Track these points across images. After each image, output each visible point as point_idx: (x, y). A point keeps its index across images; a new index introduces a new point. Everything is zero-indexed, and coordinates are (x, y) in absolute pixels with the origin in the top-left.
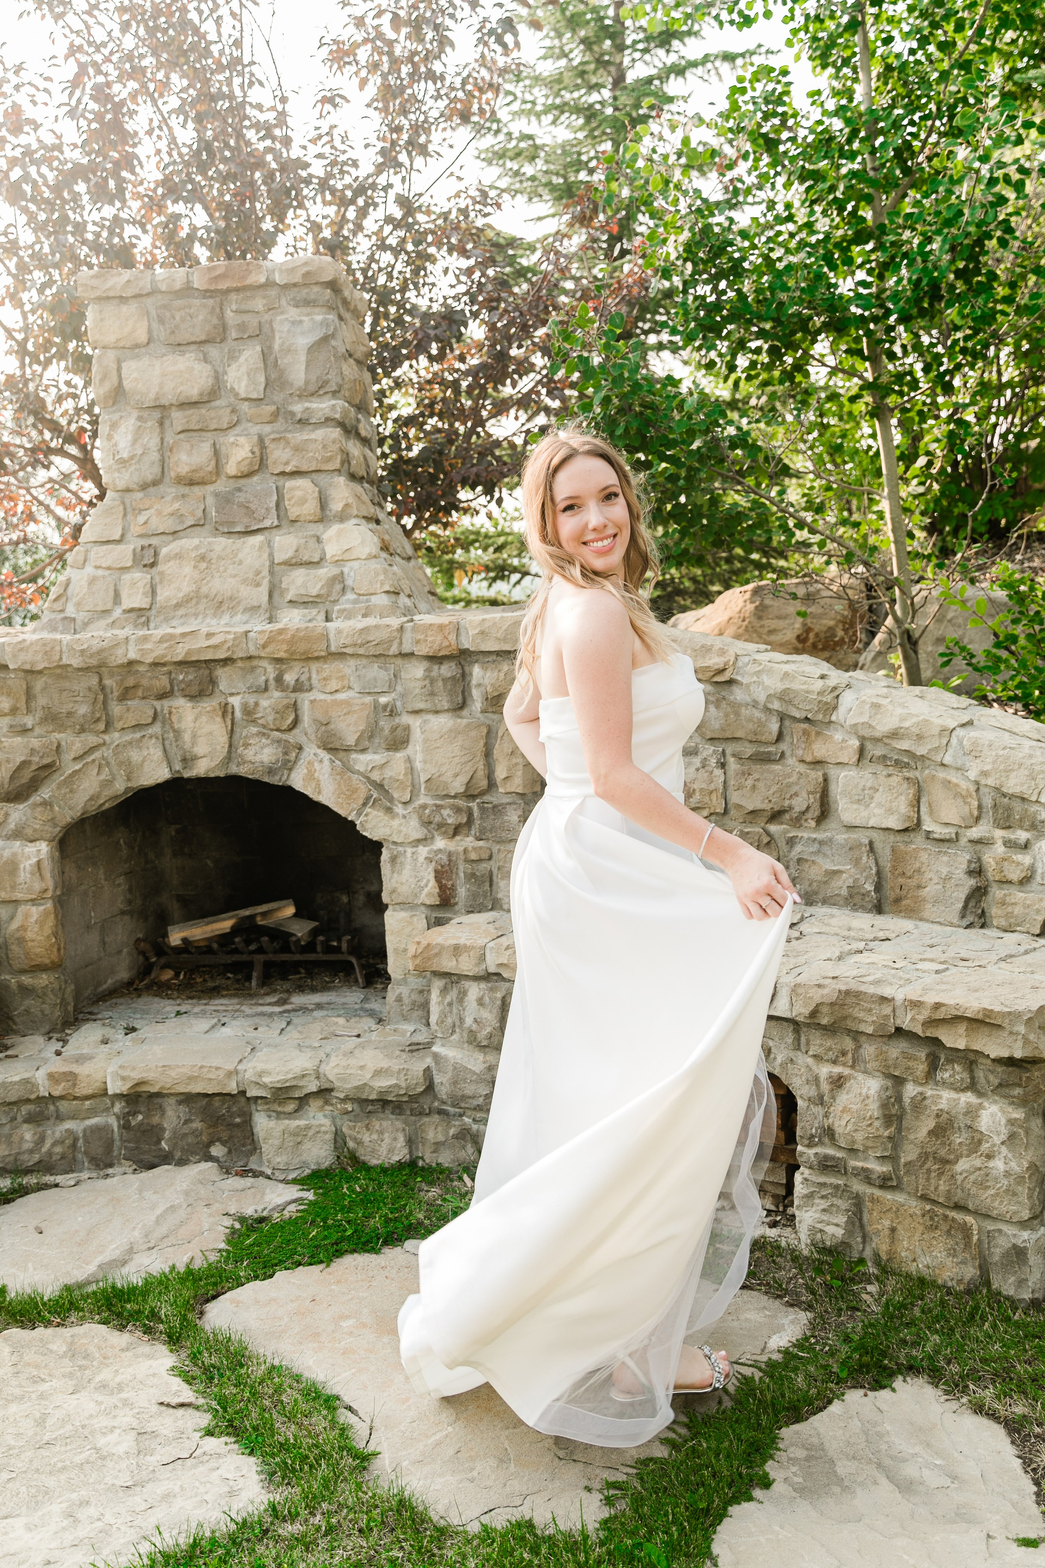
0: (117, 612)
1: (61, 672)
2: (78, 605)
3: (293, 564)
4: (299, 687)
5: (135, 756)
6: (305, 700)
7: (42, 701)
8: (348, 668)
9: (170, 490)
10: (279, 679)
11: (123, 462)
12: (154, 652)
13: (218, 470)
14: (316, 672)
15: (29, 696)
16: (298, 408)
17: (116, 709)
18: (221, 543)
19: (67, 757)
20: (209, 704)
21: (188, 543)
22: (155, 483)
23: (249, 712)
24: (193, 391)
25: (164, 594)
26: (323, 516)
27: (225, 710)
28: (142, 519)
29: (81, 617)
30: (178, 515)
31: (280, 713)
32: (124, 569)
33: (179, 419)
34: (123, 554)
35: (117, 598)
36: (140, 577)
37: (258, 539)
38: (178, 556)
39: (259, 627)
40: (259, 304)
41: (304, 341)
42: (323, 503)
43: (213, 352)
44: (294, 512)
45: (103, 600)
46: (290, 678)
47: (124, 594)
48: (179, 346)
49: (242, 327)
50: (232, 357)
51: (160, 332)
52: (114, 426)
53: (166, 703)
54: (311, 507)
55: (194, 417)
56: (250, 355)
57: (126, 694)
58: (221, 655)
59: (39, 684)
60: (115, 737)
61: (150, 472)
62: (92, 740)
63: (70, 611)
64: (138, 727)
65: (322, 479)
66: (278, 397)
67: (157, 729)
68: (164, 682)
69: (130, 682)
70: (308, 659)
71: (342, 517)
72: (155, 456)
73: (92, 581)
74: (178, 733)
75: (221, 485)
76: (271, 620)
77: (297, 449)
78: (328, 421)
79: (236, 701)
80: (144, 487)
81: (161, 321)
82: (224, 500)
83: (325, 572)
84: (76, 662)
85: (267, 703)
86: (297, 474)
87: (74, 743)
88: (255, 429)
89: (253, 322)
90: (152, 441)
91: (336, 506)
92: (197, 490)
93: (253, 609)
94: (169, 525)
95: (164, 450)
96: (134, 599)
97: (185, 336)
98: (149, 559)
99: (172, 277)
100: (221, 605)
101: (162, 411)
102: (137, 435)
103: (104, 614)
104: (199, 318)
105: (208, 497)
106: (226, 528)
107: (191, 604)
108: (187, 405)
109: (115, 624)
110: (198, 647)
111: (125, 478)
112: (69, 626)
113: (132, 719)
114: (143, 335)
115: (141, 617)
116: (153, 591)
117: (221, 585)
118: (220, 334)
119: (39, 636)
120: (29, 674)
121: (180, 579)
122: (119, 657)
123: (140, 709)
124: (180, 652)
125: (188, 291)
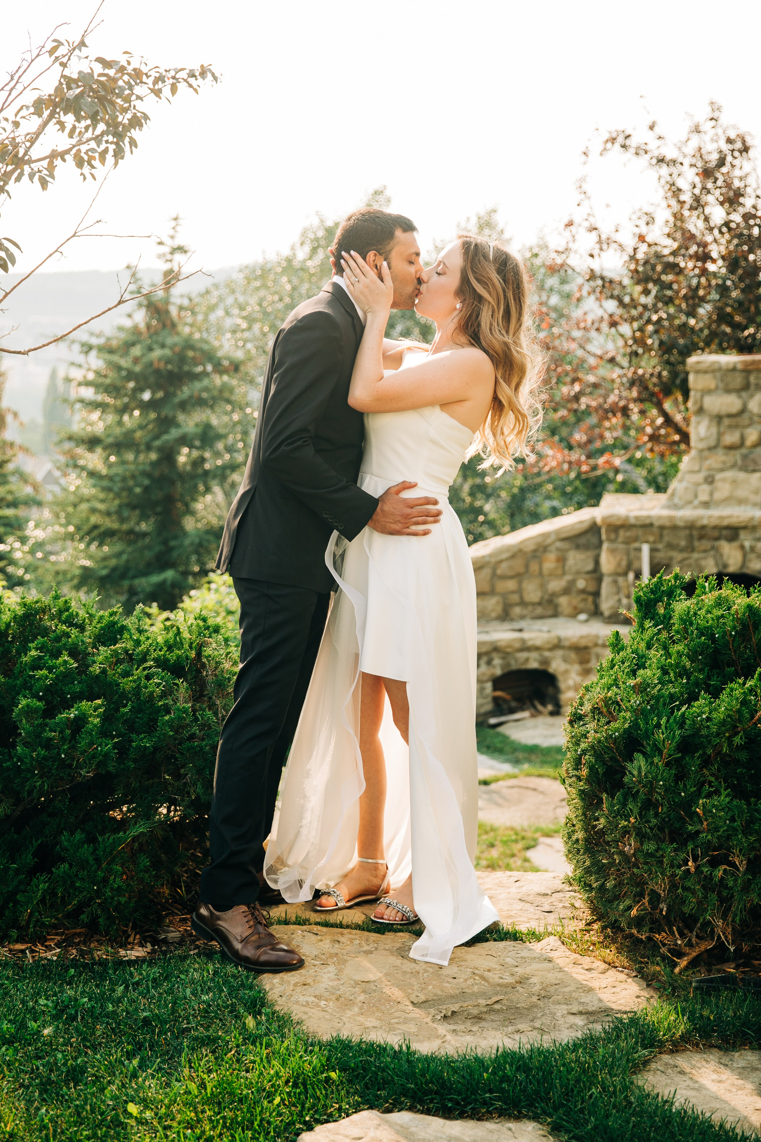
0: (696, 502)
1: (675, 528)
2: (680, 499)
5: (703, 563)
7: (666, 539)
9: (720, 451)
11: (701, 440)
12: (714, 522)
13: (742, 444)
15: (661, 536)
17: (696, 543)
18: (742, 475)
20: (736, 544)
21: (729, 474)
22: (715, 447)
23: (752, 549)
24: (734, 410)
25: (717, 496)
27: (742, 547)
28: (708, 462)
29: (680, 503)
30: (724, 463)
32: (699, 484)
33: (726, 421)
34: (700, 477)
35: (696, 496)
36: (706, 488)
37: (759, 474)
38: (724, 480)
39: (758, 514)
43: (744, 394)
45: (690, 496)
47: (700, 494)
48: (728, 391)
49: (757, 385)
50: (752, 396)
51: (721, 385)
52: (698, 423)
53: (717, 544)
55: (733, 421)
56: (759, 396)
57: (701, 538)
58: (743, 524)
59: (665, 532)
60: (695, 555)
61: (712, 442)
62: (685, 555)
63: (676, 500)
64: (705, 551)
67: (712, 553)
68: (716, 534)
69: (703, 532)
72: (715, 436)
73: (686, 488)
74: (721, 555)
75: (744, 451)
79: (747, 544)
80: (710, 449)
81: (722, 380)
82: (745, 457)
84: (681, 524)
85: (760, 545)
87: (678, 556)
88: (759, 427)
90: (714, 430)
92: (733, 452)
93: (755, 505)
94: (719, 466)
95: (720, 435)
96: (704, 497)
97: (732, 386)
98: (710, 480)
99: (728, 363)
100: (741, 502)
101: (719, 418)
102: (709, 427)
103: (690, 502)
104: (738, 380)
105: (737, 456)
106: (744, 468)
107: (728, 500)
108: (730, 416)
109: (696, 508)
110: (733, 521)
111: (702, 445)
112: (676, 507)
113: (702, 548)
114: (713, 386)
115: (706, 505)
116: (711, 494)
117: (741, 493)
118: (746, 387)
119: (666, 513)
120: (662, 528)
121: (723, 490)
122: (700, 523)
123: (706, 544)
124: (725, 523)
125: (734, 369)
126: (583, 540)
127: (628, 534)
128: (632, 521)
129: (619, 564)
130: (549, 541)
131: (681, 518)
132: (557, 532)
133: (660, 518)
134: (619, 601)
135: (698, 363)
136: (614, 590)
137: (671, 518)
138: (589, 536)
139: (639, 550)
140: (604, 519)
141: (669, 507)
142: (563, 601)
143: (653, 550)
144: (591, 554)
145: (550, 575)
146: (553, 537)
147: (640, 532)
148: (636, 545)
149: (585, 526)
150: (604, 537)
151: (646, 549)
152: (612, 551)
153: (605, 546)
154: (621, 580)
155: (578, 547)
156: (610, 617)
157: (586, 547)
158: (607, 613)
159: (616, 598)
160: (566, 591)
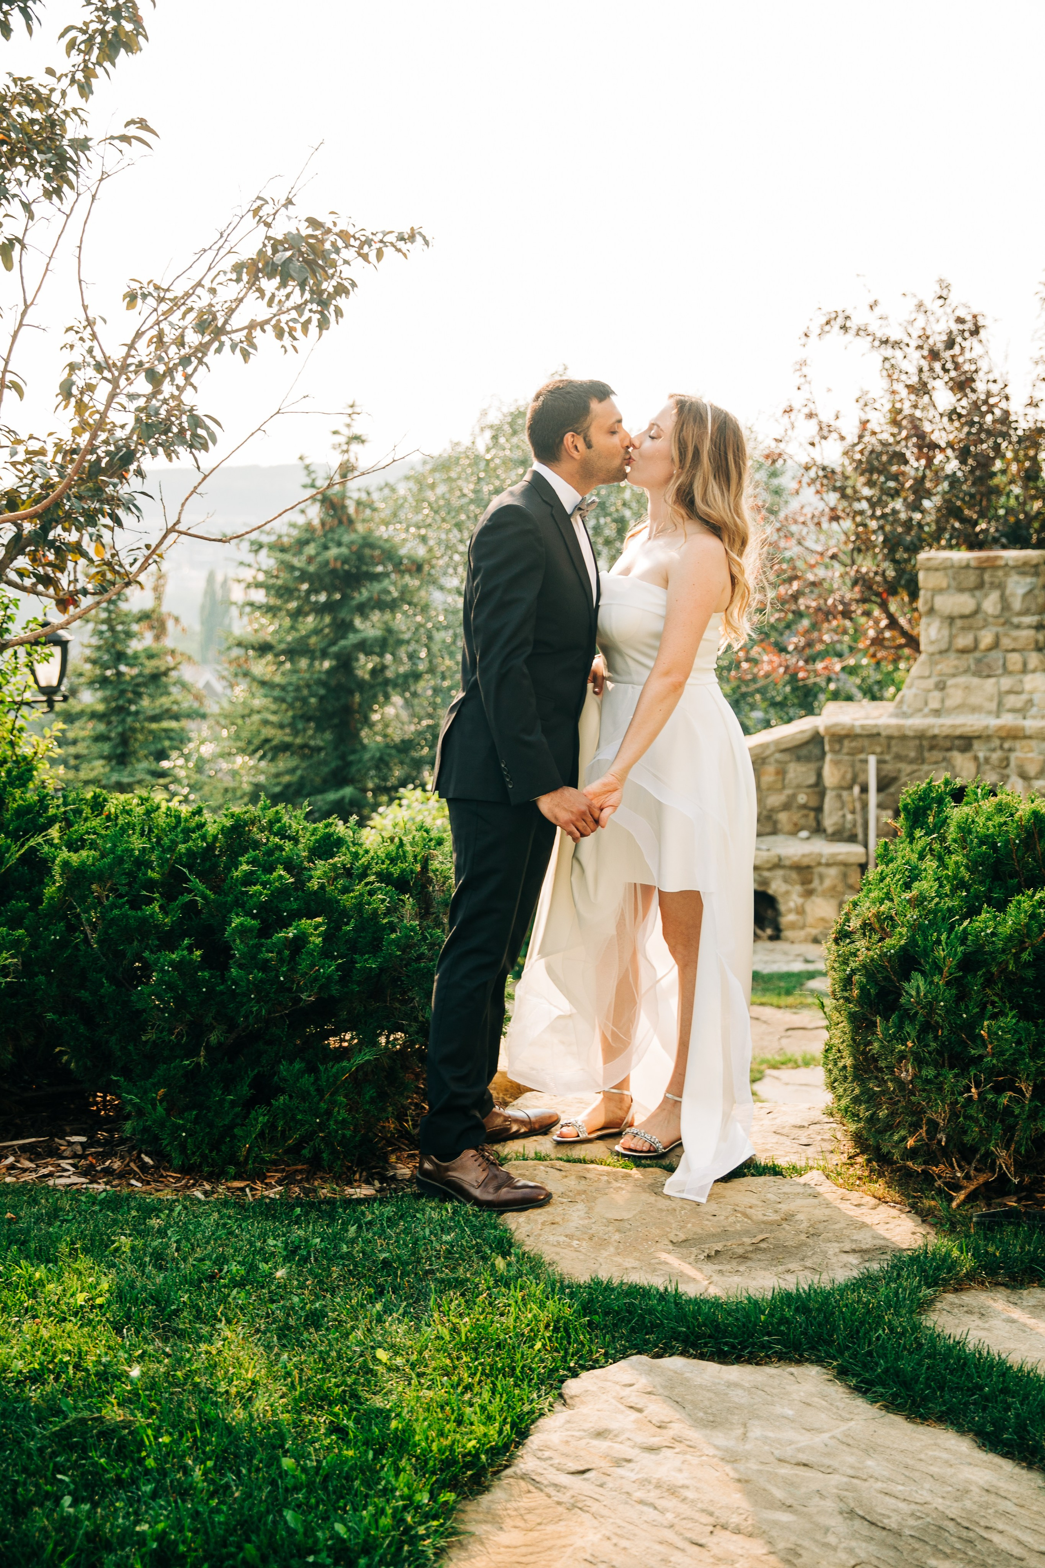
0: (926, 710)
1: (904, 738)
2: (910, 707)
3: (1010, 692)
4: (1010, 750)
6: (1013, 756)
7: (894, 749)
8: (1033, 743)
9: (952, 655)
10: (1001, 747)
11: (932, 643)
12: (946, 731)
13: (976, 648)
14: (1018, 744)
15: (889, 746)
16: (1016, 620)
17: (927, 754)
18: (976, 681)
19: (903, 774)
20: (969, 755)
21: (962, 680)
22: (947, 651)
23: (987, 760)
24: (967, 611)
25: (949, 703)
26: (1024, 670)
27: (976, 758)
28: (939, 667)
29: (910, 711)
30: (956, 667)
31: (1001, 760)
32: (929, 691)
33: (959, 623)
34: (930, 683)
35: (926, 704)
36: (937, 694)
37: (992, 681)
38: (956, 686)
39: (993, 722)
40: (1000, 573)
41: (1021, 591)
42: (1025, 664)
43: (978, 593)
44: (1011, 667)
45: (919, 704)
46: (1006, 745)
47: (930, 701)
48: (961, 590)
49: (992, 583)
50: (986, 596)
51: (953, 584)
52: (929, 625)
53: (948, 754)
54: (1019, 666)
55: (967, 622)
56: (994, 596)
57: (932, 748)
58: (976, 734)
59: (893, 742)
60: (925, 767)
61: (944, 646)
62: (915, 767)
63: (905, 708)
64: (936, 763)
65: (1026, 654)
66: (1007, 614)
67: (944, 764)
68: (948, 744)
69: (933, 743)
70: (1015, 738)
71: (1034, 671)
72: (946, 639)
73: (916, 695)
74: (952, 766)
75: (977, 654)
76: (998, 717)
77: (1015, 639)
78: (1030, 627)
79: (981, 755)
80: (941, 652)
81: (954, 578)
82: (979, 661)
83: (1024, 697)
84: (910, 733)
85: (996, 756)
86: (1013, 650)
87: (906, 768)
88: (995, 629)
89: (997, 581)
90: (946, 632)
91: (1031, 666)
92: (965, 656)
93: (989, 712)
94: (951, 671)
95: (952, 638)
96: (934, 704)
97: (964, 585)
98: (941, 686)
99: (961, 560)
100: (974, 709)
101: (951, 619)
102: (940, 629)
103: (920, 710)
104: (972, 579)
105: (970, 659)
106: (978, 674)
107: (960, 708)
108: (963, 617)
109: (925, 716)
110: (966, 730)
111: (932, 649)
112: (905, 715)
113: (933, 759)
114: (944, 584)
115: (937, 713)
116: (943, 701)
117: (974, 700)
118: (980, 586)
119: (894, 721)
120: (890, 738)
121: (955, 697)
122: (930, 733)
123: (937, 755)
124: (958, 732)
125: (967, 566)
126: (804, 752)
127: (854, 744)
128: (858, 731)
129: (843, 777)
130: (768, 752)
131: (910, 727)
132: (777, 742)
133: (888, 727)
134: (844, 816)
135: (929, 559)
136: (838, 805)
137: (900, 727)
138: (810, 747)
139: (865, 761)
140: (827, 728)
141: (896, 715)
142: (783, 817)
143: (880, 762)
144: (813, 766)
145: (769, 789)
146: (772, 748)
147: (866, 742)
148: (862, 756)
149: (807, 736)
150: (827, 748)
151: (872, 760)
152: (836, 763)
153: (828, 757)
154: (845, 794)
155: (799, 759)
156: (834, 834)
157: (808, 759)
158: (830, 830)
159: (840, 813)
160: (786, 807)
